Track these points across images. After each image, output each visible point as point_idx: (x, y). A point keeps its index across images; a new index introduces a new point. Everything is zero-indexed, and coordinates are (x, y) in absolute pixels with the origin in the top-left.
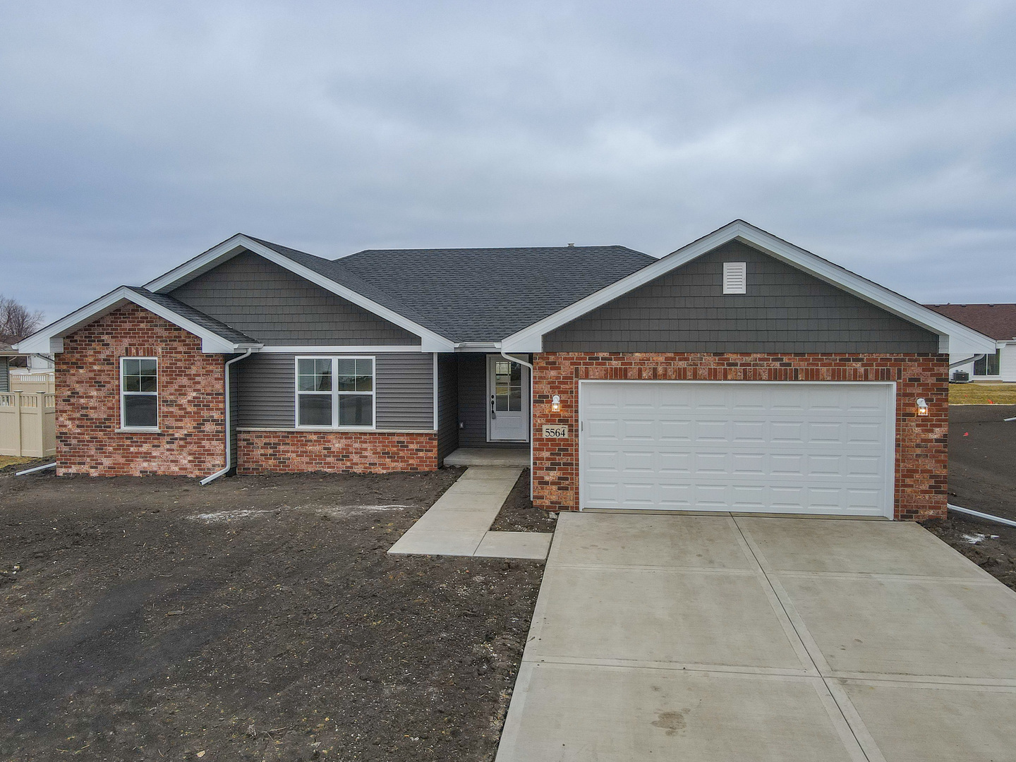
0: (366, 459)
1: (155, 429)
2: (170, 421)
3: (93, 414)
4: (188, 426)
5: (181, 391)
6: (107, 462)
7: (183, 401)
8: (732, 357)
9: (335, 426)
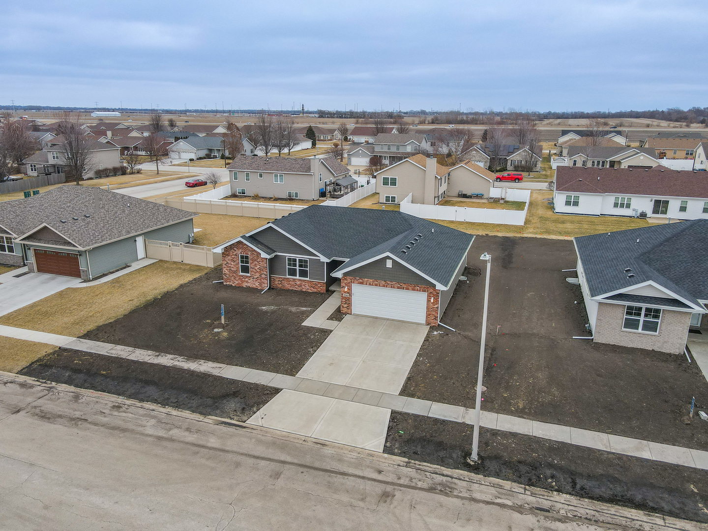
0: (306, 288)
1: (249, 275)
2: (253, 273)
3: (232, 269)
4: (258, 275)
5: (255, 265)
6: (237, 282)
7: (256, 268)
8: (388, 282)
9: (298, 277)
